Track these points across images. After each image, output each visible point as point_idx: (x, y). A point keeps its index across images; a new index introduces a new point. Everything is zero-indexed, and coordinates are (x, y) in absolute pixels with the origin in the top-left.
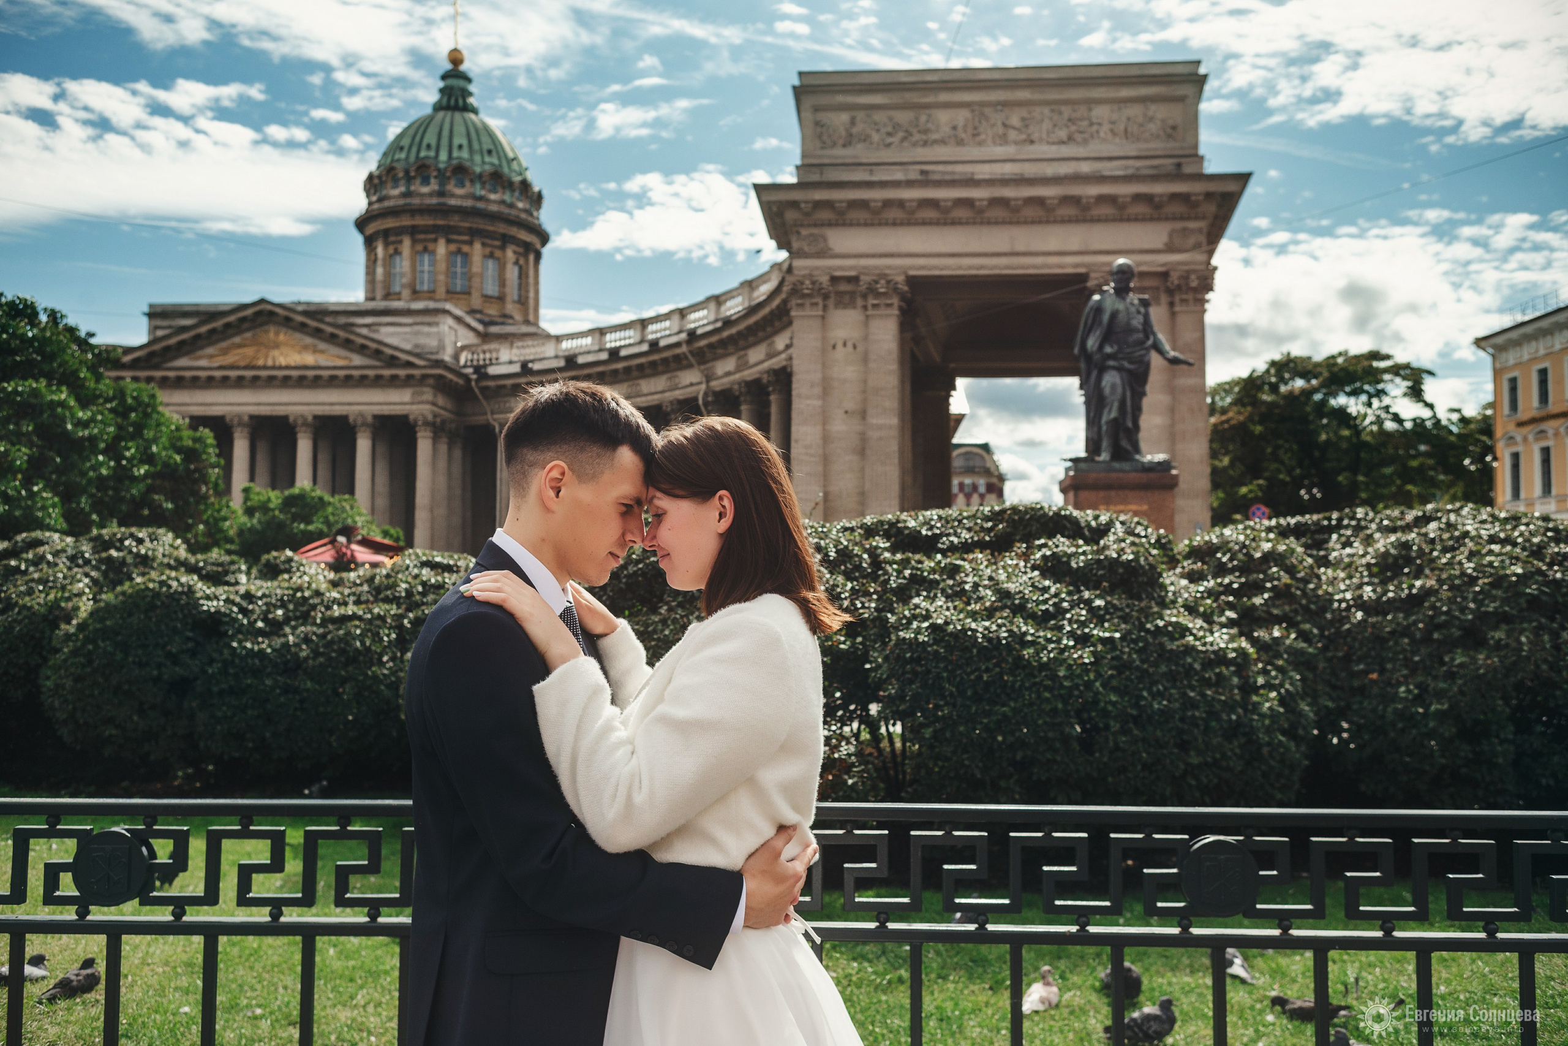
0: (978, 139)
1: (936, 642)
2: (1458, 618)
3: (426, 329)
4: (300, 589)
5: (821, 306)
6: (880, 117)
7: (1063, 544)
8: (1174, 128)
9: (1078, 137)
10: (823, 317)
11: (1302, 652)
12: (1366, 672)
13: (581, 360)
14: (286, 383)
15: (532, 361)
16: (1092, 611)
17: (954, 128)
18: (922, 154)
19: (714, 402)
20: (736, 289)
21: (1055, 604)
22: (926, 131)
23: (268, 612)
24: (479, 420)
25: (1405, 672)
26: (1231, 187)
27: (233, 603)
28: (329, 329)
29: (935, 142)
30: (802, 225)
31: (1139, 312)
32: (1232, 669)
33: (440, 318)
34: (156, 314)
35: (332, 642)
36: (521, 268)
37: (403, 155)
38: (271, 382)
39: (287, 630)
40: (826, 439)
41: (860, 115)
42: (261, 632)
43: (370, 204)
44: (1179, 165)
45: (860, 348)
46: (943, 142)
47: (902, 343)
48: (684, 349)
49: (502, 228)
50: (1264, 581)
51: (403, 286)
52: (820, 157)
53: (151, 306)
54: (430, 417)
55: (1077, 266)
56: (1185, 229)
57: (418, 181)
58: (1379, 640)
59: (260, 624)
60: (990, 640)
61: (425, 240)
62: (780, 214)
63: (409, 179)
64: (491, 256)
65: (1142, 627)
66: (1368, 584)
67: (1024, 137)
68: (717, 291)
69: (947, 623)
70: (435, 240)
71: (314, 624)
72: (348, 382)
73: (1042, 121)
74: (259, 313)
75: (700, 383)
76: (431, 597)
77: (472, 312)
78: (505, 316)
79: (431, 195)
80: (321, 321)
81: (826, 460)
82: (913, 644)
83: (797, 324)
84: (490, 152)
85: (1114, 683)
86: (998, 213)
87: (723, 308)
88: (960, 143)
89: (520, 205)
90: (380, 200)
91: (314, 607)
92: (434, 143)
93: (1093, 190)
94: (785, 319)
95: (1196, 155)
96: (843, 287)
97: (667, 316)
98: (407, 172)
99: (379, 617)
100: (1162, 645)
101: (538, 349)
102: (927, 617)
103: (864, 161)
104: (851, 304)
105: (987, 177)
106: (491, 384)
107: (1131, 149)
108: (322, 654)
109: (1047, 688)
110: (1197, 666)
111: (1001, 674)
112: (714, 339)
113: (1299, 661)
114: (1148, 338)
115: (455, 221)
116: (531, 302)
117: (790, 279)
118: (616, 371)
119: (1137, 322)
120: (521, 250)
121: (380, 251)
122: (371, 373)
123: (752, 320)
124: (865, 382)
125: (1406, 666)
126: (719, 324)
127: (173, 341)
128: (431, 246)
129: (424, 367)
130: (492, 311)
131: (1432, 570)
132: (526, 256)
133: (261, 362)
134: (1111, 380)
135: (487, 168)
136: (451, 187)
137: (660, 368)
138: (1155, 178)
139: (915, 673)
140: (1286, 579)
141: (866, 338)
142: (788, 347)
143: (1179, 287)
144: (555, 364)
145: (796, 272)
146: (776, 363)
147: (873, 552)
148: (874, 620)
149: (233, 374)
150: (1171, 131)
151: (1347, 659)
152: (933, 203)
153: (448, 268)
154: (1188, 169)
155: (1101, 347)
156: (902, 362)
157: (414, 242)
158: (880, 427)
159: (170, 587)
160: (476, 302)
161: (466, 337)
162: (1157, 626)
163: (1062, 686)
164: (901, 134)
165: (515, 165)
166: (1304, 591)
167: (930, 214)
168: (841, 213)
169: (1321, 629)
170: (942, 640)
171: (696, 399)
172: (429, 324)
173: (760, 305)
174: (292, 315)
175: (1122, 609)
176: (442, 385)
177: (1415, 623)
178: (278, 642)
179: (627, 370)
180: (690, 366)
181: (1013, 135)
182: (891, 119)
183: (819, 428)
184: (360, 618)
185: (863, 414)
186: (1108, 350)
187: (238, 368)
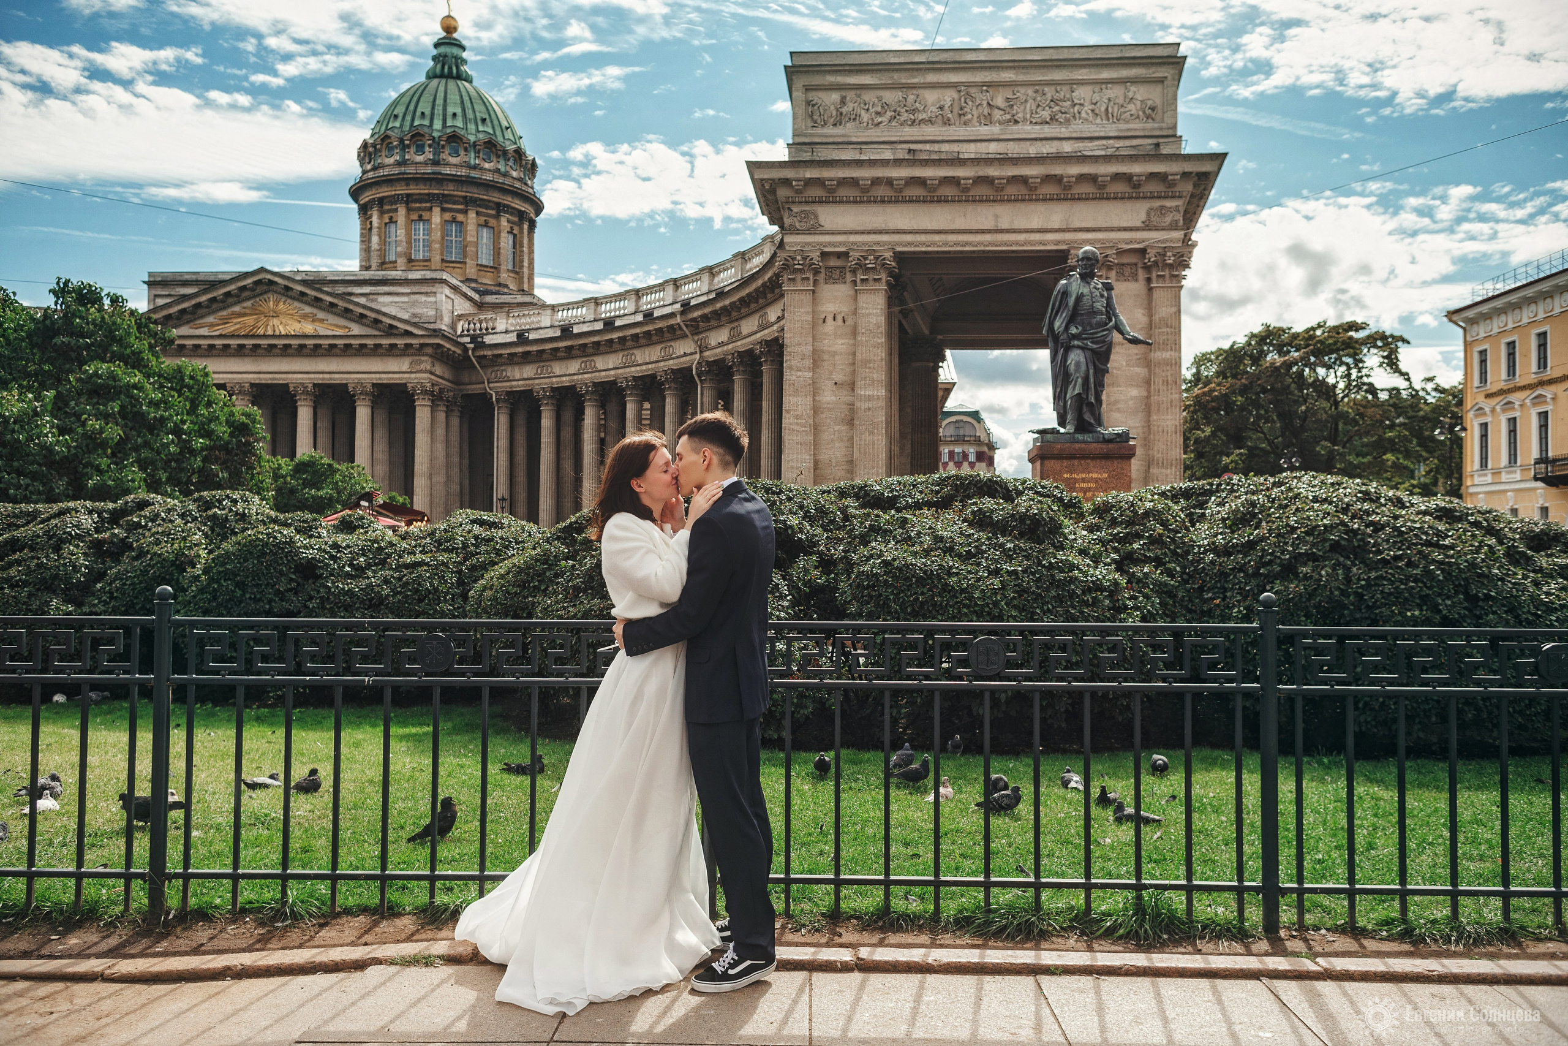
0: (964, 119)
1: (886, 573)
2: (1279, 557)
3: (423, 298)
4: (376, 541)
5: (811, 281)
6: (869, 96)
7: (988, 503)
8: (1153, 109)
9: (1061, 118)
10: (814, 291)
11: (1166, 584)
12: (1212, 599)
13: (576, 330)
14: (286, 351)
15: (528, 331)
16: (1005, 551)
17: (941, 108)
18: (908, 132)
19: (708, 372)
20: (730, 260)
21: (976, 547)
22: (914, 111)
23: (353, 559)
24: (475, 389)
25: (1239, 598)
26: (1207, 167)
27: (325, 551)
28: (329, 299)
29: (922, 121)
30: (793, 202)
31: (1102, 296)
32: (1106, 594)
33: (437, 288)
34: (155, 283)
35: (407, 583)
36: (515, 236)
37: (397, 124)
38: (271, 351)
39: (370, 573)
40: (816, 409)
41: (850, 95)
42: (348, 575)
43: (364, 172)
44: (1157, 145)
45: (849, 322)
46: (930, 121)
47: (890, 317)
48: (678, 319)
49: (496, 197)
50: (1143, 531)
51: (398, 255)
52: (811, 135)
53: (150, 274)
54: (428, 386)
55: (1058, 242)
56: (1162, 207)
57: (413, 149)
58: (1223, 575)
59: (347, 569)
60: (925, 572)
61: (420, 209)
62: (773, 191)
63: (404, 147)
64: (486, 225)
65: (1039, 563)
66: (1221, 533)
67: (1008, 117)
68: (711, 263)
69: (894, 560)
70: (430, 209)
71: (391, 569)
72: (347, 351)
73: (1026, 101)
74: (259, 282)
75: (692, 354)
76: (483, 548)
77: (467, 281)
78: (500, 285)
79: (425, 163)
80: (320, 290)
81: (816, 429)
82: (870, 575)
83: (787, 299)
84: (484, 120)
85: (1015, 602)
86: (982, 191)
87: (716, 280)
88: (947, 122)
89: (514, 174)
90: (374, 169)
91: (389, 556)
92: (428, 112)
93: (1074, 170)
94: (777, 291)
95: (1175, 136)
96: (833, 262)
97: (661, 287)
98: (402, 141)
99: (443, 564)
100: (1053, 576)
101: (534, 319)
102: (880, 556)
103: (854, 139)
104: (841, 279)
105: (972, 156)
106: (488, 353)
107: (1112, 130)
108: (399, 593)
109: (965, 606)
110: (1079, 592)
111: (933, 597)
112: (707, 310)
113: (1162, 590)
114: (1111, 320)
115: (450, 189)
116: (526, 270)
117: (781, 255)
118: (611, 341)
119: (1100, 305)
120: (516, 219)
121: (375, 220)
122: (370, 342)
123: (744, 293)
124: (854, 354)
125: (1240, 594)
126: (712, 296)
127: (173, 310)
128: (426, 215)
129: (422, 336)
130: (487, 280)
131: (1267, 522)
132: (520, 225)
133: (261, 332)
134: (1076, 358)
135: (481, 136)
136: (445, 156)
137: (655, 338)
138: (1133, 158)
139: (871, 597)
140: (1160, 529)
141: (855, 312)
142: (779, 319)
143: (1156, 263)
144: (550, 333)
145: (787, 248)
146: (768, 334)
147: (844, 510)
148: (842, 559)
149: (234, 342)
150: (1150, 112)
151: (1201, 589)
152: (921, 182)
153: (443, 238)
154: (1165, 150)
155: (1067, 328)
156: (889, 336)
157: (409, 210)
158: (869, 398)
159: (276, 538)
160: (471, 272)
161: (463, 307)
162: (1050, 563)
163: (976, 604)
164: (889, 114)
165: (509, 134)
166: (1173, 540)
167: (917, 192)
168: (831, 191)
169: (1184, 568)
170: (890, 572)
171: (690, 369)
172: (426, 294)
173: (753, 277)
174: (291, 285)
175: (1026, 551)
176: (440, 355)
177: (1249, 561)
178: (363, 583)
179: (622, 340)
180: (685, 336)
181: (997, 115)
182: (880, 99)
183: (810, 399)
184: (427, 564)
185: (852, 386)
186: (1073, 330)
187: (239, 336)
